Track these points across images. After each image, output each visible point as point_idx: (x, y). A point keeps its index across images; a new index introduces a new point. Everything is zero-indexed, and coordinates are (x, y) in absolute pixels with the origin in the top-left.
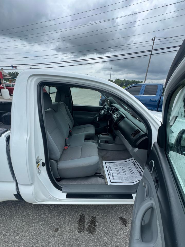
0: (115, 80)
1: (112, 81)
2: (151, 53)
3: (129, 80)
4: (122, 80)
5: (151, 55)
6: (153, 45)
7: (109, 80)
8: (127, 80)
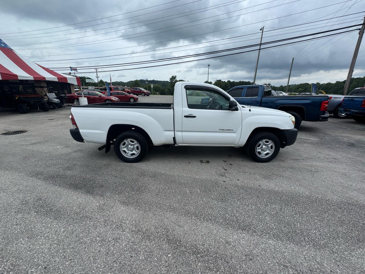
0: (215, 82)
1: (211, 83)
2: (260, 47)
3: (235, 81)
4: (224, 82)
5: (260, 49)
6: (262, 38)
7: (207, 82)
8: (232, 81)
